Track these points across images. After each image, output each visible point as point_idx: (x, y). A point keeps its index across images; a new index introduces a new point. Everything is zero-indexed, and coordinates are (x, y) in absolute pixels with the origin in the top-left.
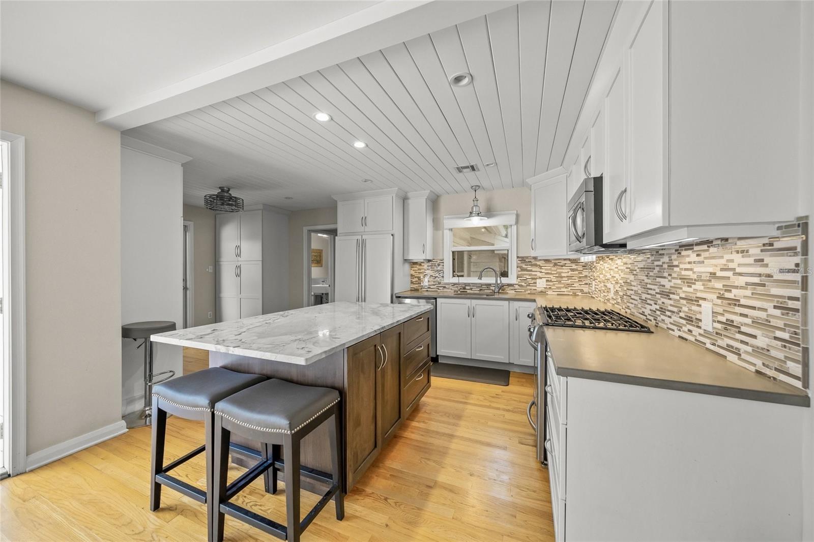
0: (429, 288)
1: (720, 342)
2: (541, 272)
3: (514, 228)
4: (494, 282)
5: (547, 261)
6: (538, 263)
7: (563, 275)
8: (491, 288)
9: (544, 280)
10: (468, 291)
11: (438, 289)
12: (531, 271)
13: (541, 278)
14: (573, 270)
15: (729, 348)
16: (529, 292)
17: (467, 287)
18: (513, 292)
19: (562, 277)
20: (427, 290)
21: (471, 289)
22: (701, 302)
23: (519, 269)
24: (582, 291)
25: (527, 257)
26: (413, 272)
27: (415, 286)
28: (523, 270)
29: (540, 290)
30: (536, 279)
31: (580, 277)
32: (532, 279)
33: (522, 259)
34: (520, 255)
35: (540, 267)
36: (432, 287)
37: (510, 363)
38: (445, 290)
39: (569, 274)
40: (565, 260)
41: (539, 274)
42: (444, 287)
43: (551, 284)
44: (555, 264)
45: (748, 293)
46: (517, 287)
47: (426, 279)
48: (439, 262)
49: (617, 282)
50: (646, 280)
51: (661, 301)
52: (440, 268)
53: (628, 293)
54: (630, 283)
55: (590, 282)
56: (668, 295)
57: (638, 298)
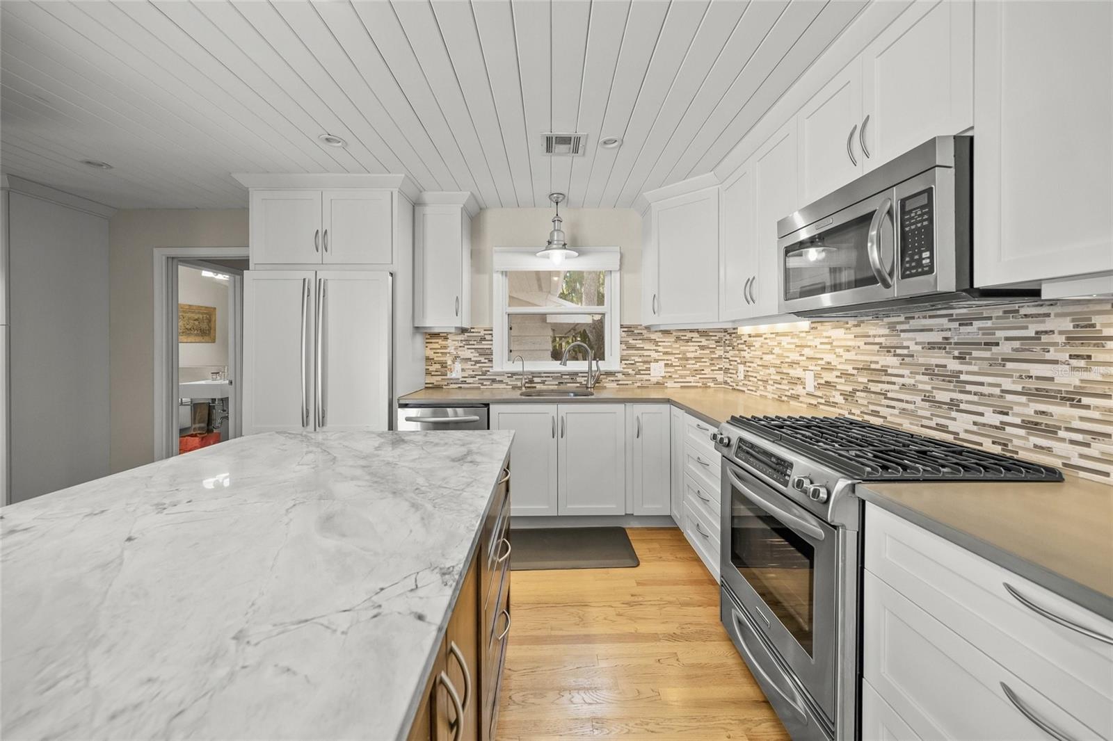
0: (464, 382)
2: (657, 351)
3: (616, 276)
4: (587, 369)
5: (666, 332)
6: (653, 336)
7: (689, 355)
8: (579, 379)
9: (663, 362)
10: (538, 386)
11: (482, 384)
12: (642, 349)
13: (656, 361)
14: (702, 348)
16: (639, 384)
17: (536, 380)
18: (614, 385)
19: (687, 359)
20: (460, 387)
21: (543, 382)
23: (624, 347)
24: (714, 379)
25: (636, 327)
26: (430, 354)
27: (435, 380)
28: (630, 347)
29: (654, 380)
30: (649, 362)
31: (712, 359)
32: (645, 362)
33: (629, 330)
34: (626, 323)
35: (656, 343)
36: (469, 380)
37: (626, 514)
38: (495, 386)
39: (697, 354)
40: (692, 331)
41: (654, 355)
42: (494, 381)
43: (671, 370)
44: (678, 338)
46: (620, 376)
47: (458, 366)
48: (483, 333)
49: (828, 367)
50: (954, 365)
51: (1030, 409)
52: (485, 345)
53: (875, 387)
54: (884, 371)
55: (727, 366)
56: (1072, 398)
57: (918, 399)
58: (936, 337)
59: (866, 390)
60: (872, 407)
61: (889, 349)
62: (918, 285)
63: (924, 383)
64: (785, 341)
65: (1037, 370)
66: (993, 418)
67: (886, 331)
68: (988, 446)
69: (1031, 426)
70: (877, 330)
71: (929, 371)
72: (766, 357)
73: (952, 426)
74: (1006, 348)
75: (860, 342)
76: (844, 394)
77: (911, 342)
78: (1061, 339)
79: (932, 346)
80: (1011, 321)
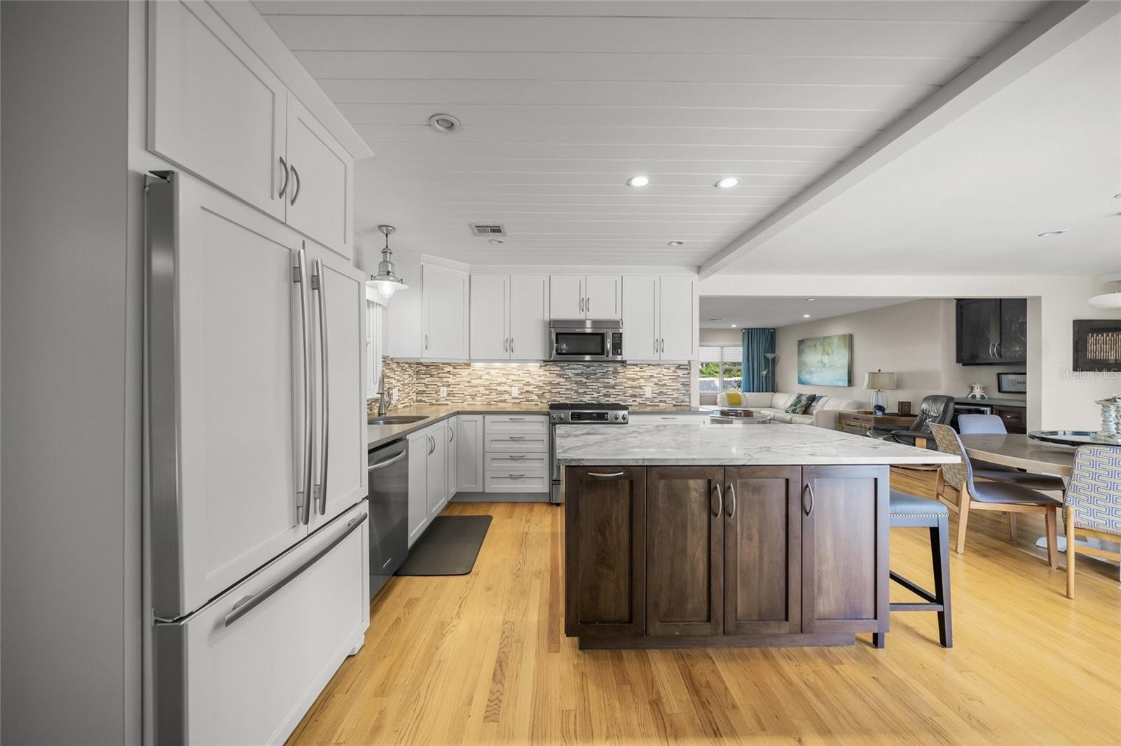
1: (655, 400)
2: (395, 379)
5: (398, 363)
6: (394, 366)
7: (405, 382)
12: (390, 376)
13: (395, 387)
14: (409, 376)
15: (661, 401)
22: (642, 387)
25: (388, 358)
28: (385, 375)
29: (394, 403)
32: (390, 388)
33: (385, 360)
34: (384, 354)
39: (408, 381)
40: (407, 363)
41: (394, 382)
43: (400, 395)
44: (402, 368)
45: (670, 381)
49: (528, 384)
50: (585, 380)
51: (604, 391)
53: (553, 391)
54: (558, 384)
56: (613, 387)
57: (572, 393)
58: (579, 371)
59: (550, 392)
60: (553, 399)
61: (560, 376)
63: (575, 387)
64: (493, 372)
65: (607, 380)
66: (596, 395)
67: (559, 369)
68: (594, 402)
69: (605, 395)
70: (556, 369)
71: (576, 383)
72: (472, 381)
73: (584, 400)
74: (599, 375)
75: (545, 373)
76: (539, 396)
77: (570, 373)
78: (611, 373)
79: (577, 374)
80: (601, 367)
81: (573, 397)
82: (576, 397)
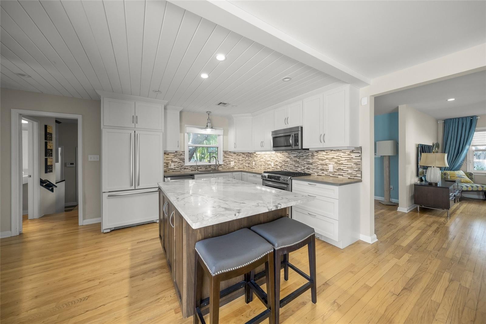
0: (174, 169)
1: (336, 174)
2: (232, 158)
3: (222, 137)
4: (215, 164)
5: (235, 153)
6: (231, 154)
7: (240, 159)
8: (211, 167)
9: (234, 162)
11: (181, 170)
12: (228, 158)
13: (232, 161)
14: (243, 157)
15: (339, 175)
16: (228, 168)
17: (199, 168)
18: (221, 168)
19: (240, 160)
20: (173, 171)
21: (201, 168)
22: (328, 165)
23: (224, 157)
24: (246, 166)
25: (227, 151)
28: (225, 157)
29: (232, 166)
30: (230, 162)
31: (245, 160)
32: (229, 161)
33: (225, 152)
34: (224, 150)
35: (232, 156)
36: (176, 169)
38: (185, 170)
39: (242, 159)
40: (241, 153)
42: (185, 168)
43: (236, 164)
44: (237, 155)
45: (346, 161)
46: (223, 166)
47: (173, 164)
48: (181, 153)
49: (277, 161)
50: (298, 160)
51: (307, 166)
52: (182, 157)
53: (285, 165)
54: (287, 161)
55: (249, 162)
56: (311, 164)
57: (293, 166)
58: (295, 155)
59: (284, 165)
60: (285, 169)
61: (288, 157)
62: (296, 147)
63: (294, 163)
64: (266, 156)
65: (308, 160)
66: (303, 168)
67: (288, 154)
68: (302, 172)
69: (307, 169)
70: (286, 154)
71: (294, 161)
72: (261, 159)
73: (298, 170)
74: (304, 157)
75: (283, 156)
76: (280, 167)
77: (292, 156)
78: (310, 156)
79: (295, 157)
80: (305, 153)
81: (293, 168)
82: (294, 168)
